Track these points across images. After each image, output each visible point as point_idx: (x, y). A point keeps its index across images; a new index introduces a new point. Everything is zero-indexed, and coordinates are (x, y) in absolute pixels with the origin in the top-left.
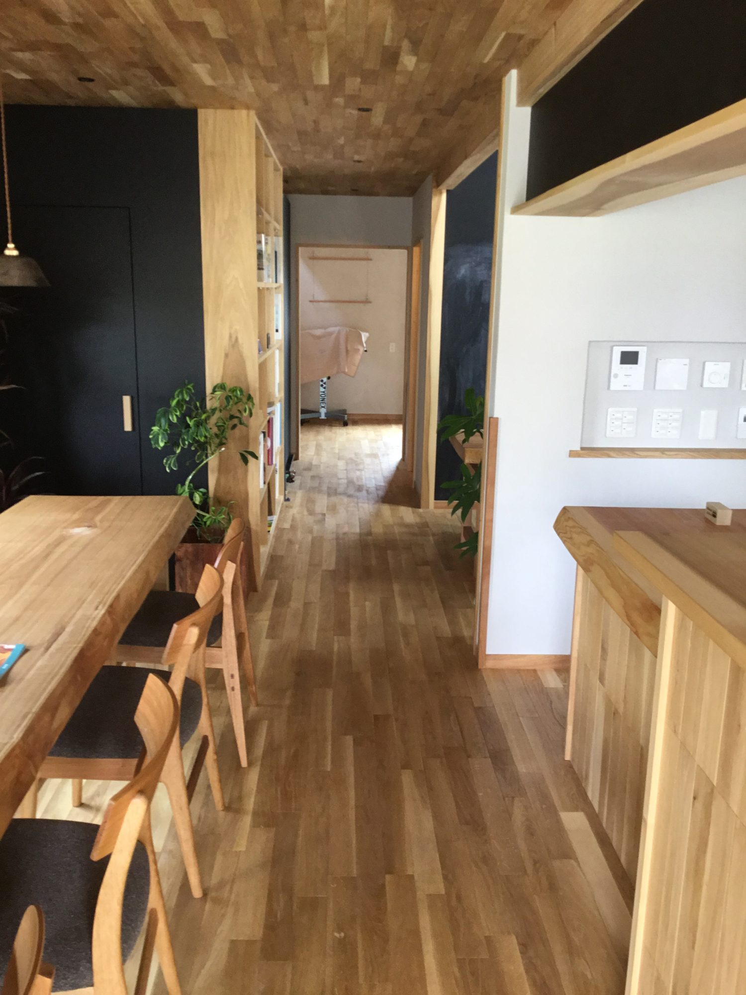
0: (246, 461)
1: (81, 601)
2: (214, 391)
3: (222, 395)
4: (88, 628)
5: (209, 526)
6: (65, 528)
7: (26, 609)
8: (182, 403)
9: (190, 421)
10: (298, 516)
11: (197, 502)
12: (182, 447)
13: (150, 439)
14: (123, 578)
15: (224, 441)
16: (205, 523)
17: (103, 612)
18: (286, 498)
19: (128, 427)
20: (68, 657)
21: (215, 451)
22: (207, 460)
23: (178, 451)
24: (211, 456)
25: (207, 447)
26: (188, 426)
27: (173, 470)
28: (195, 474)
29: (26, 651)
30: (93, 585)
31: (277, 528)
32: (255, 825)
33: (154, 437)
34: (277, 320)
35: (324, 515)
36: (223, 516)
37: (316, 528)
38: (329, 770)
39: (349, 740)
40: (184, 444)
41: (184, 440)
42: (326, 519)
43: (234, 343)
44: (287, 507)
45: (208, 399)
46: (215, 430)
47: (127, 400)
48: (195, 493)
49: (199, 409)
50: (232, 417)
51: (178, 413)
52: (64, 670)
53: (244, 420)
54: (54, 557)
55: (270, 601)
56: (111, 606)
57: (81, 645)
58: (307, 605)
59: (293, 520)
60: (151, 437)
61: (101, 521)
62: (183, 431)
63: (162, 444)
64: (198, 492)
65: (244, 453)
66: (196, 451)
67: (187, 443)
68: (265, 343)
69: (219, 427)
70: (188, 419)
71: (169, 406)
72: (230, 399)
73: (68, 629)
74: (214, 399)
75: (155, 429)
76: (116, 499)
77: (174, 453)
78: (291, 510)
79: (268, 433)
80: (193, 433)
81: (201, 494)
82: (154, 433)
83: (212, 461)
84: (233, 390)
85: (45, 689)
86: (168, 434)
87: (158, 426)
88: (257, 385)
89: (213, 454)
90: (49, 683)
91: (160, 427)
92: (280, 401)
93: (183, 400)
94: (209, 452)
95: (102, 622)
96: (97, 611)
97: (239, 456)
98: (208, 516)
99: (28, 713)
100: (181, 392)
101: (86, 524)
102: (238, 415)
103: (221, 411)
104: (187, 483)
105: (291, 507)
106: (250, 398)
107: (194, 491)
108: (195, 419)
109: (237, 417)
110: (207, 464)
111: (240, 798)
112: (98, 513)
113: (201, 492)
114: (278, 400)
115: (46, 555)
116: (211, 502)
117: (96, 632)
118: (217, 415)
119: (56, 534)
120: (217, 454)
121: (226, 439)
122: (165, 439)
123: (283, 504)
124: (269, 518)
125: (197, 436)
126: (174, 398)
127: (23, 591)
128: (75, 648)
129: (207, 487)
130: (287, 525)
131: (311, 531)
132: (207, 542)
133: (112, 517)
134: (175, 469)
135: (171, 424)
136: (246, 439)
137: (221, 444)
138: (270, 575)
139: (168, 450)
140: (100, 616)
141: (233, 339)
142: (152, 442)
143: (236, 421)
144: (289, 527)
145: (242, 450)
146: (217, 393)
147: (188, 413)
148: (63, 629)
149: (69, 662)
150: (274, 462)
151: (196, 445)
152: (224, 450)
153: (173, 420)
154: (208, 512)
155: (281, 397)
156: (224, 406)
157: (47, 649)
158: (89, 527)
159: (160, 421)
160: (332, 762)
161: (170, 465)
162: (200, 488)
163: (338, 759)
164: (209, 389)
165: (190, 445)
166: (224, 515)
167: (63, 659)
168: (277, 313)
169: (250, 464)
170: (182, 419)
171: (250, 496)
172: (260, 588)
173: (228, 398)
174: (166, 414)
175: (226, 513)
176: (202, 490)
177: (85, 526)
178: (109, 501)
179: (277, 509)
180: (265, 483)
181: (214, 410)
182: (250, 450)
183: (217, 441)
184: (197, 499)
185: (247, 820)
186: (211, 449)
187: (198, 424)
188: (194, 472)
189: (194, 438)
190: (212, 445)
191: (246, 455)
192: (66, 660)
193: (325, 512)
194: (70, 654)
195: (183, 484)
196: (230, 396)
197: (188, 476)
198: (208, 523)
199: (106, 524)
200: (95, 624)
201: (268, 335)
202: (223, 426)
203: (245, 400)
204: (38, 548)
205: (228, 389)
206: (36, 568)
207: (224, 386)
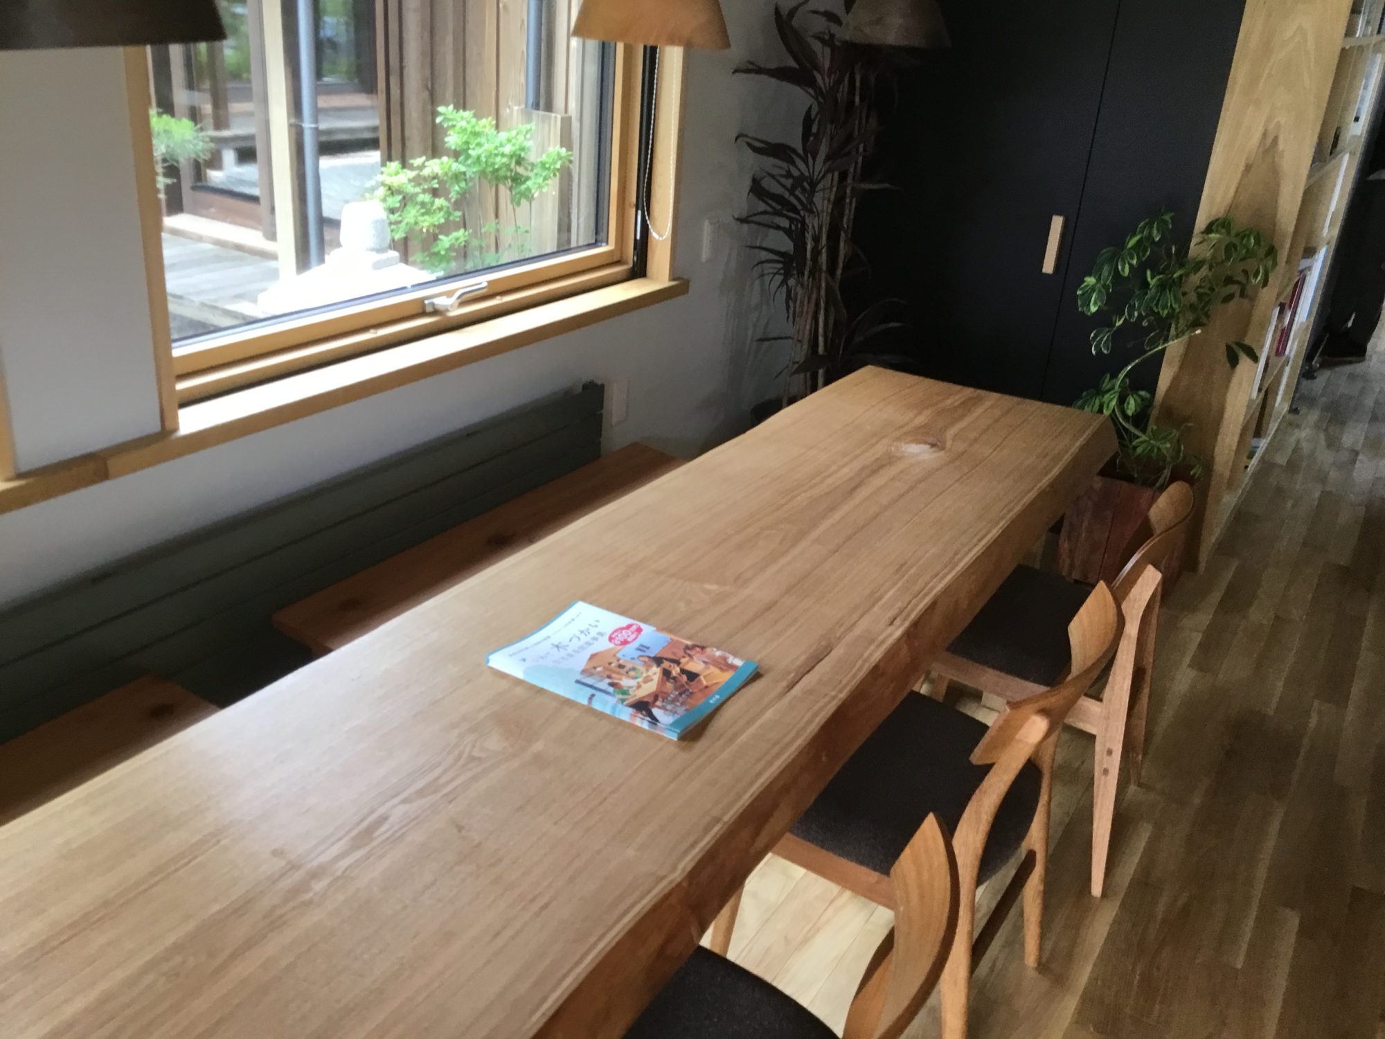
0: (1233, 361)
1: (874, 599)
2: (1209, 229)
3: (1219, 241)
4: (866, 661)
5: (1139, 455)
6: (898, 439)
7: (788, 591)
8: (1147, 245)
9: (1152, 279)
10: (1304, 445)
11: (1130, 413)
12: (1125, 319)
13: (1077, 296)
14: (952, 569)
15: (1204, 320)
16: (1135, 448)
17: (898, 633)
18: (1294, 407)
19: (1048, 266)
20: (816, 714)
21: (1183, 333)
22: (1166, 345)
23: (1118, 324)
24: (1173, 340)
25: (1171, 324)
26: (1146, 285)
27: (1103, 353)
28: (1136, 365)
29: (756, 676)
30: (901, 568)
31: (1262, 460)
32: (1081, 1018)
33: (1083, 294)
34: (1363, 100)
35: (1357, 453)
36: (1168, 445)
37: (1333, 474)
38: (1239, 966)
39: (1293, 921)
40: (1131, 315)
41: (1132, 308)
42: (1358, 464)
43: (1270, 146)
44: (1291, 424)
45: (1194, 241)
46: (1193, 297)
47: (1057, 223)
48: (1130, 396)
49: (1174, 257)
50: (1229, 280)
51: (1135, 262)
52: (800, 742)
53: (1249, 290)
54: (864, 492)
55: (1216, 597)
56: (916, 624)
57: (843, 695)
58: (1279, 621)
59: (1296, 450)
60: (1079, 292)
61: (956, 437)
62: (1137, 292)
63: (1093, 309)
64: (1135, 396)
65: (1235, 347)
66: (1150, 328)
67: (1136, 314)
68: (1328, 147)
69: (1200, 296)
70: (1149, 273)
71: (1122, 245)
72: (1233, 250)
73: (838, 652)
74: (1205, 243)
75: (1090, 280)
76: (992, 400)
77: (1112, 325)
78: (1296, 431)
79: (1289, 303)
80: (1152, 299)
81: (1139, 400)
82: (1086, 286)
83: (1174, 348)
84: (1243, 236)
85: (759, 774)
86: (1108, 293)
87: (1095, 277)
88: (1291, 229)
89: (1177, 336)
90: (770, 763)
91: (1099, 280)
92: (1328, 243)
93: (1150, 237)
94: (1173, 332)
95: (892, 654)
96: (891, 629)
97: (1223, 348)
98: (1144, 438)
99: (718, 820)
100: (1150, 225)
101: (931, 440)
102: (1241, 278)
103: (1211, 268)
104: (1121, 376)
105: (1298, 426)
106: (1272, 252)
107: (1129, 392)
108: (1161, 276)
109: (1238, 282)
110: (1164, 350)
111: (1069, 957)
112: (954, 421)
113: (1140, 396)
114: (1326, 242)
115: (853, 487)
116: (1154, 413)
117: (876, 672)
118: (1204, 271)
119: (880, 448)
120: (1185, 337)
121: (1207, 316)
122: (1102, 301)
123: (1284, 417)
124: (1254, 442)
125: (1157, 305)
126: (1134, 234)
127: (795, 551)
128: (834, 698)
129: (1152, 388)
130: (1281, 459)
131: (1323, 479)
132: (1130, 479)
133: (973, 435)
134: (1105, 352)
135: (1117, 275)
136: (1244, 322)
137: (1196, 324)
138: (1225, 548)
139: (1102, 319)
140: (891, 641)
141: (1269, 141)
142: (1079, 303)
143: (1234, 288)
144: (1285, 464)
145: (1231, 340)
146: (1212, 235)
147: (1151, 264)
148: (828, 650)
149: (814, 728)
150: (1287, 352)
151: (1152, 318)
152: (1199, 334)
153: (1123, 270)
154: (1144, 431)
155: (1332, 237)
156: (1219, 260)
157: (791, 686)
158: (933, 445)
159: (1101, 270)
160: (1248, 955)
161: (1100, 343)
162: (1143, 389)
163: (1261, 951)
164: (1201, 221)
165: (1141, 318)
166: (1171, 443)
167: (808, 715)
168: (1365, 88)
169: (1239, 368)
170: (1138, 272)
171: (1227, 415)
172: (1202, 566)
173: (1230, 248)
174: (1114, 259)
175: (1175, 440)
176: (1142, 393)
177: (925, 443)
178: (978, 401)
179: (1273, 427)
180: (1260, 390)
181: (1198, 265)
182: (1247, 342)
183: (1191, 317)
184: (1131, 406)
185: (1070, 1005)
186: (1177, 328)
187: (1162, 287)
188: (1137, 361)
189: (1151, 308)
190: (1181, 321)
191: (1237, 352)
192: (810, 722)
193: (1359, 447)
194: (822, 708)
195: (1114, 376)
196: (1235, 246)
197: (1126, 365)
198: (1139, 450)
199: (961, 446)
200: (878, 655)
201: (1338, 129)
202: (1208, 295)
203: (1262, 252)
204: (845, 470)
205: (1233, 232)
206: (832, 509)
207: (1229, 223)
